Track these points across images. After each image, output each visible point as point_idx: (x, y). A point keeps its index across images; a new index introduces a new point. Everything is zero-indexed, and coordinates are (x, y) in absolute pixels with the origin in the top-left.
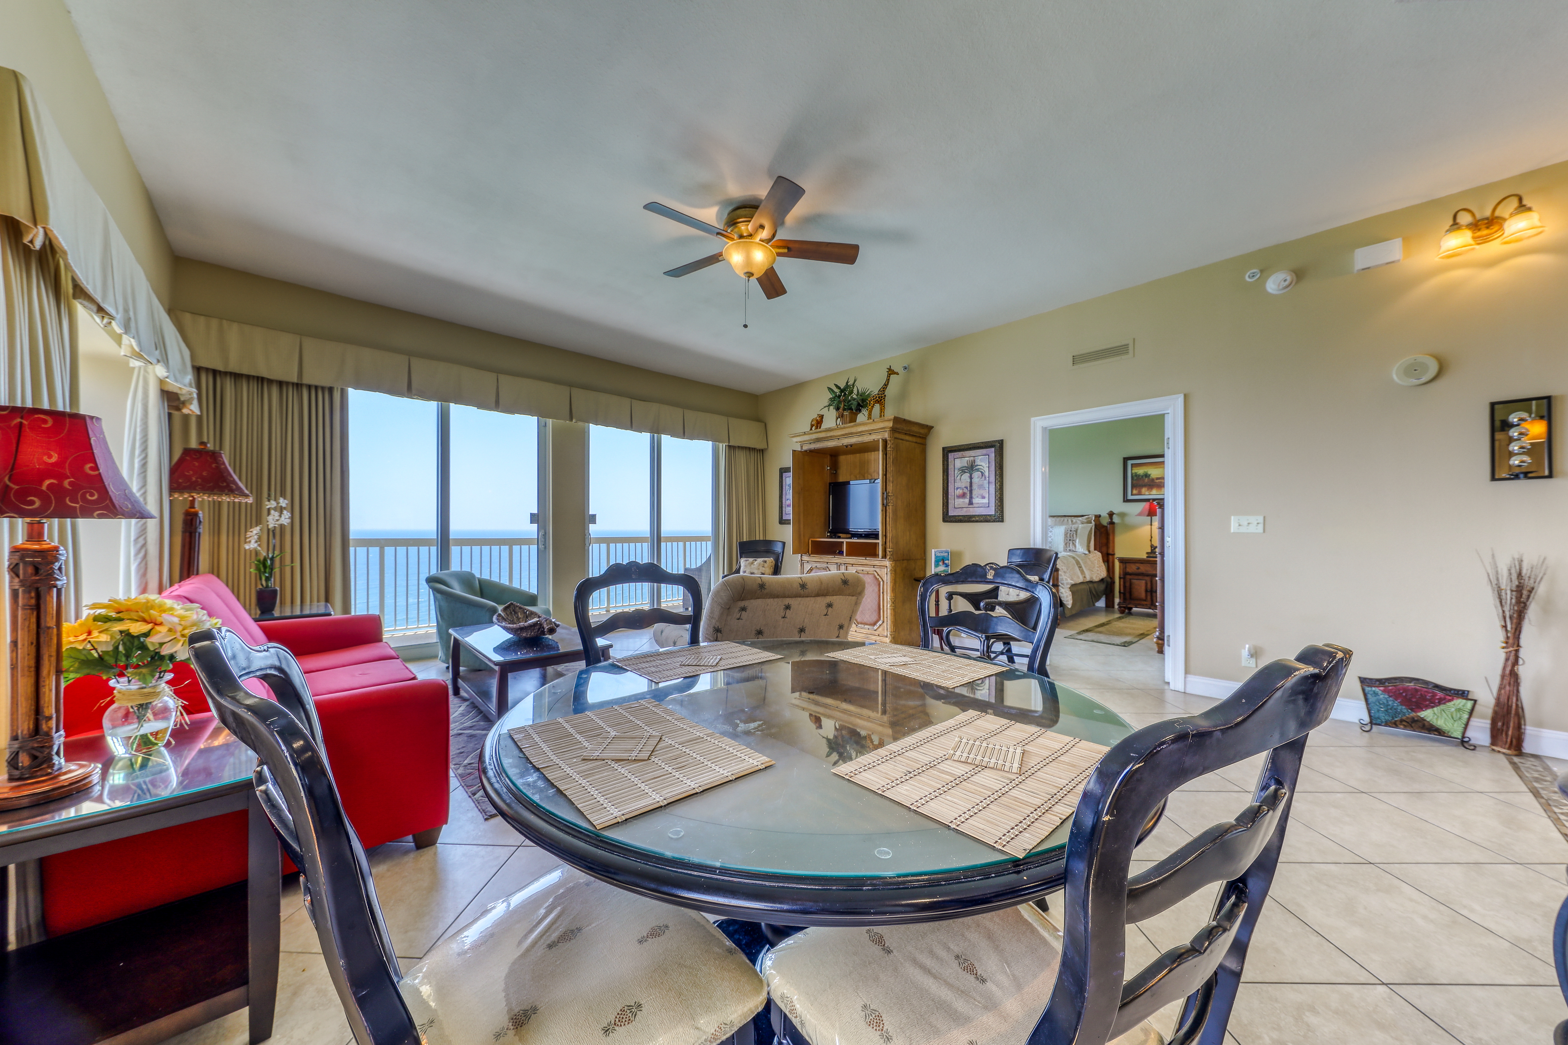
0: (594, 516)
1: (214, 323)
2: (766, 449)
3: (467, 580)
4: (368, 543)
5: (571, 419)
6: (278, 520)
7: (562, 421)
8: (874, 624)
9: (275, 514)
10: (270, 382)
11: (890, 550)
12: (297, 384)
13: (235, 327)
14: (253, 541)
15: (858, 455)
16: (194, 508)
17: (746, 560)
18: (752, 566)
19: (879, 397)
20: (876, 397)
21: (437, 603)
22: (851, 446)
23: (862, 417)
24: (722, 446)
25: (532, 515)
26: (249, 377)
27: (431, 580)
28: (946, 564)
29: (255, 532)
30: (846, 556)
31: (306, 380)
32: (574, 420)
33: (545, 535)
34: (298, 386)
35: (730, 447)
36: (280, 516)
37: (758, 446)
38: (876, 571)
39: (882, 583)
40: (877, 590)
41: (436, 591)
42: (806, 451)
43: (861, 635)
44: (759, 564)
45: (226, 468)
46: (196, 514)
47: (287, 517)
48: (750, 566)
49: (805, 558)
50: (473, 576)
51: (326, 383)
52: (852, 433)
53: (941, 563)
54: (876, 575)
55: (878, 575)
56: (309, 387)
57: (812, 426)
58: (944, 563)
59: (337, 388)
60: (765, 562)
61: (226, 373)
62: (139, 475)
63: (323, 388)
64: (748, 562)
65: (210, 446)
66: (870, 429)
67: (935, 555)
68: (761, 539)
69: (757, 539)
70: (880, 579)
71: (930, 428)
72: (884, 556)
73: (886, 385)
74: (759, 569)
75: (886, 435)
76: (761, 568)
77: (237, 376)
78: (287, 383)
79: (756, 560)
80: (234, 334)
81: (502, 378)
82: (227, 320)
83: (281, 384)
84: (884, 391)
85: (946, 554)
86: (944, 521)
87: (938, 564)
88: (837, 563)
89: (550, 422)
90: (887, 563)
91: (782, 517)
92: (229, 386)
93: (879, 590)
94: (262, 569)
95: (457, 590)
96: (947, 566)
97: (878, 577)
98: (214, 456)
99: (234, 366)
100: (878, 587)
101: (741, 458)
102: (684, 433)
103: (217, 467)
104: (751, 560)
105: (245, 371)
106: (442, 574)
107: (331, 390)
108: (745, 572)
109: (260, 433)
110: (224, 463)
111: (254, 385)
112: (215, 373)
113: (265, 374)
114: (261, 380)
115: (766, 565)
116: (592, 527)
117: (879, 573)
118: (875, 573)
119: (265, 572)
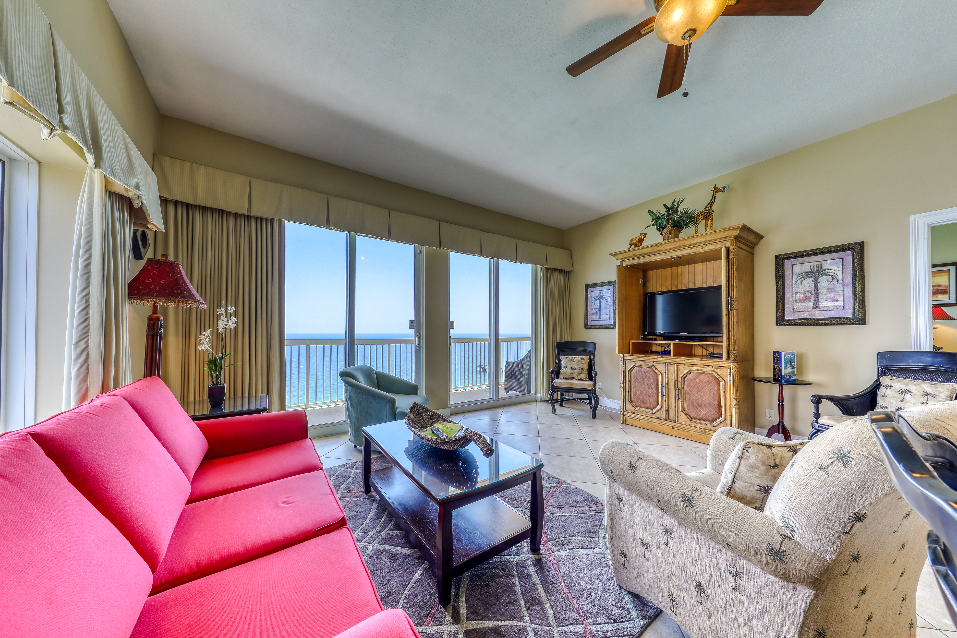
0: (453, 322)
1: (187, 165)
2: (571, 271)
3: (368, 373)
4: (299, 342)
5: (440, 247)
6: (226, 325)
7: (433, 248)
8: (713, 420)
9: (223, 319)
10: (228, 214)
11: (734, 352)
12: (248, 216)
13: (202, 169)
14: (205, 343)
15: (669, 269)
16: (157, 313)
17: (566, 358)
18: (572, 362)
19: (707, 213)
20: (705, 213)
21: (348, 393)
22: (680, 258)
23: (686, 232)
24: (540, 269)
25: (411, 322)
26: (212, 210)
27: (344, 375)
28: (792, 366)
29: (206, 335)
30: (674, 356)
31: (254, 213)
32: (442, 248)
33: (420, 337)
34: (248, 217)
35: (548, 269)
36: (228, 321)
37: (567, 269)
38: (714, 371)
39: (722, 383)
40: (716, 389)
41: (347, 383)
42: (627, 266)
43: (696, 429)
44: (578, 361)
45: (182, 277)
46: (158, 319)
47: (234, 322)
48: (570, 362)
49: (627, 357)
50: (371, 369)
51: (269, 216)
52: (683, 246)
53: (789, 365)
54: (715, 375)
55: (718, 375)
56: (256, 218)
57: (631, 245)
58: (791, 365)
59: (277, 220)
60: (583, 359)
61: (196, 206)
62: (82, 275)
63: (266, 220)
64: (568, 359)
65: (171, 258)
66: (708, 239)
67: (785, 357)
68: (569, 340)
69: (566, 341)
70: (720, 379)
71: (760, 237)
72: (728, 358)
73: (712, 202)
74: (578, 365)
75: (728, 244)
76: (580, 364)
77: (204, 209)
78: (241, 215)
79: (575, 358)
80: (201, 173)
81: (392, 213)
82: (195, 163)
83: (236, 216)
84: (711, 207)
85: (792, 356)
86: (779, 324)
87: (786, 367)
88: (665, 363)
89: (424, 248)
90: (731, 364)
91: (588, 323)
92: (198, 216)
93: (719, 389)
94: (213, 368)
95: (363, 383)
96: (793, 368)
97: (718, 377)
98: (173, 266)
99: (200, 201)
100: (717, 386)
101: (555, 276)
102: (516, 258)
103: (174, 276)
104: (570, 357)
105: (209, 205)
106: (349, 369)
107: (272, 220)
108: (566, 367)
109: (220, 256)
110: (180, 273)
111: (216, 217)
112: (188, 206)
113: (223, 206)
114: (221, 212)
115: (584, 362)
116: (452, 332)
117: (719, 373)
118: (714, 373)
119: (216, 370)
